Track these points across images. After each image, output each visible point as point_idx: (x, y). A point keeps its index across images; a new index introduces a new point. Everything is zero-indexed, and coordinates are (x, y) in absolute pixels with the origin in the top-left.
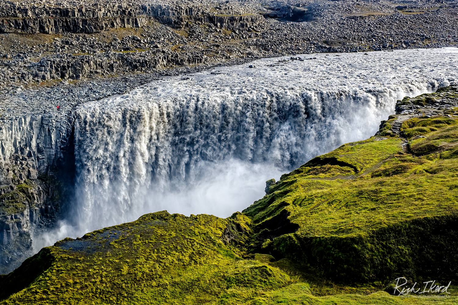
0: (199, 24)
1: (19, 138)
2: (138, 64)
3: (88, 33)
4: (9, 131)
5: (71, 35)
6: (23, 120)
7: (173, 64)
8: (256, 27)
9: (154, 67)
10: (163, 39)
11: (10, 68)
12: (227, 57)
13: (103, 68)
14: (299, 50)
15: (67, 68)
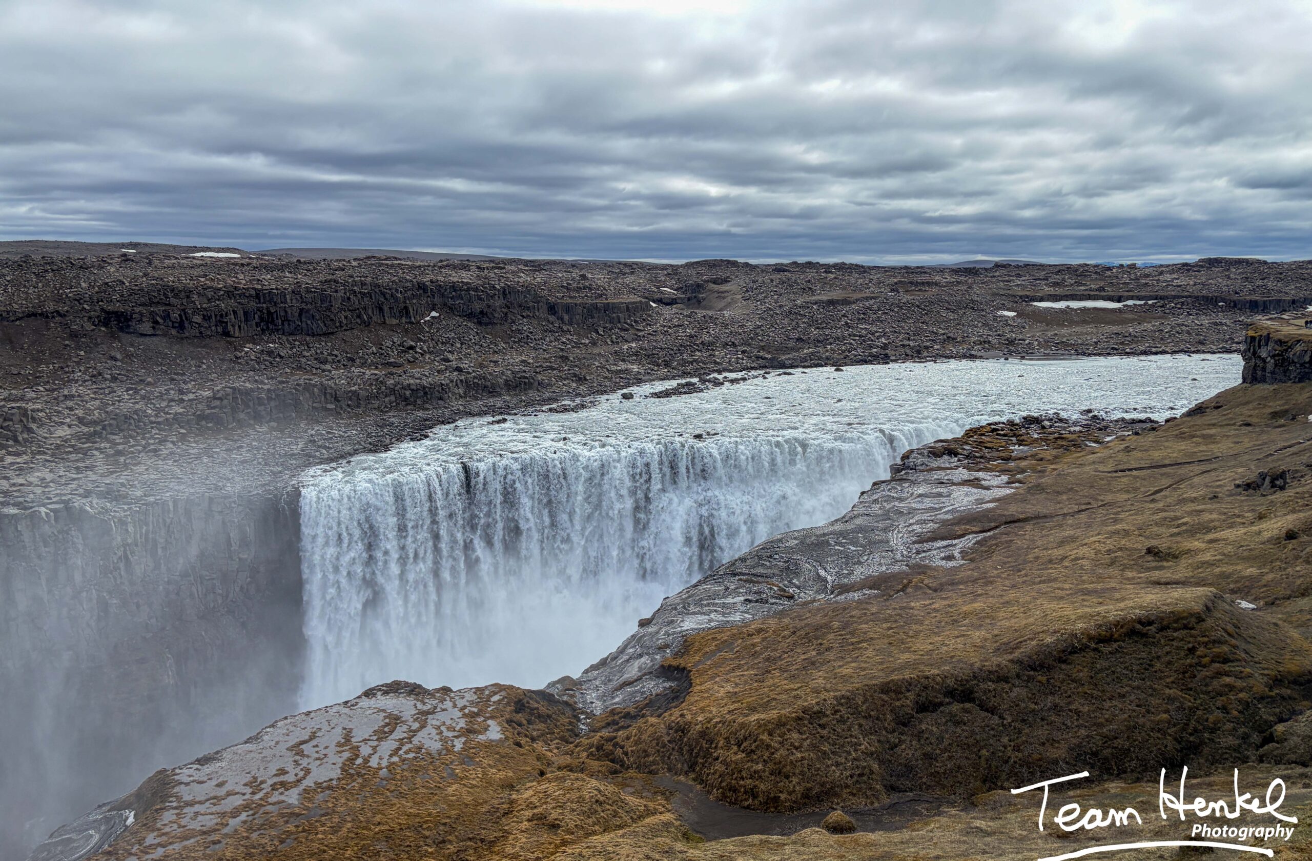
0: (528, 316)
1: (162, 540)
2: (408, 393)
3: (313, 335)
4: (141, 528)
5: (279, 338)
6: (171, 504)
7: (476, 393)
8: (636, 322)
9: (441, 399)
10: (459, 345)
11: (152, 403)
12: (580, 379)
13: (339, 401)
14: (715, 363)
15: (266, 402)
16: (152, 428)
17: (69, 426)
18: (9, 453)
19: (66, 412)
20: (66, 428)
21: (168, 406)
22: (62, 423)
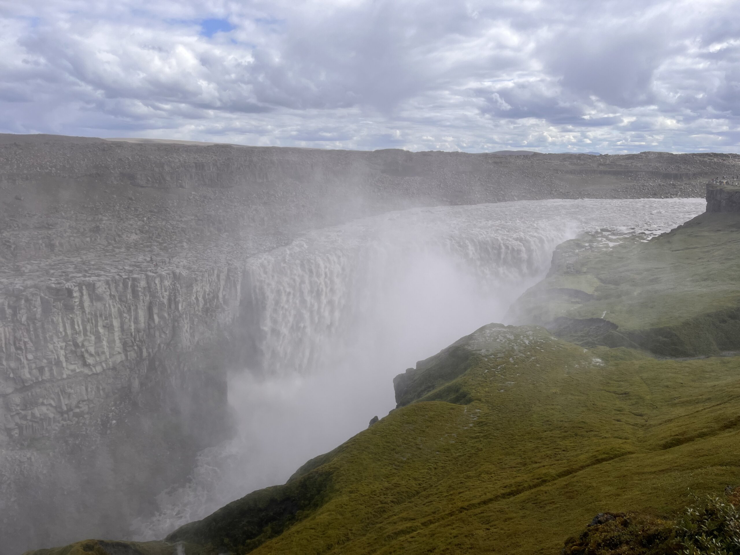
3: (224, 188)
5: (207, 189)
16: (173, 235)
17: (136, 234)
18: (114, 247)
19: (129, 226)
20: (134, 234)
22: (132, 233)
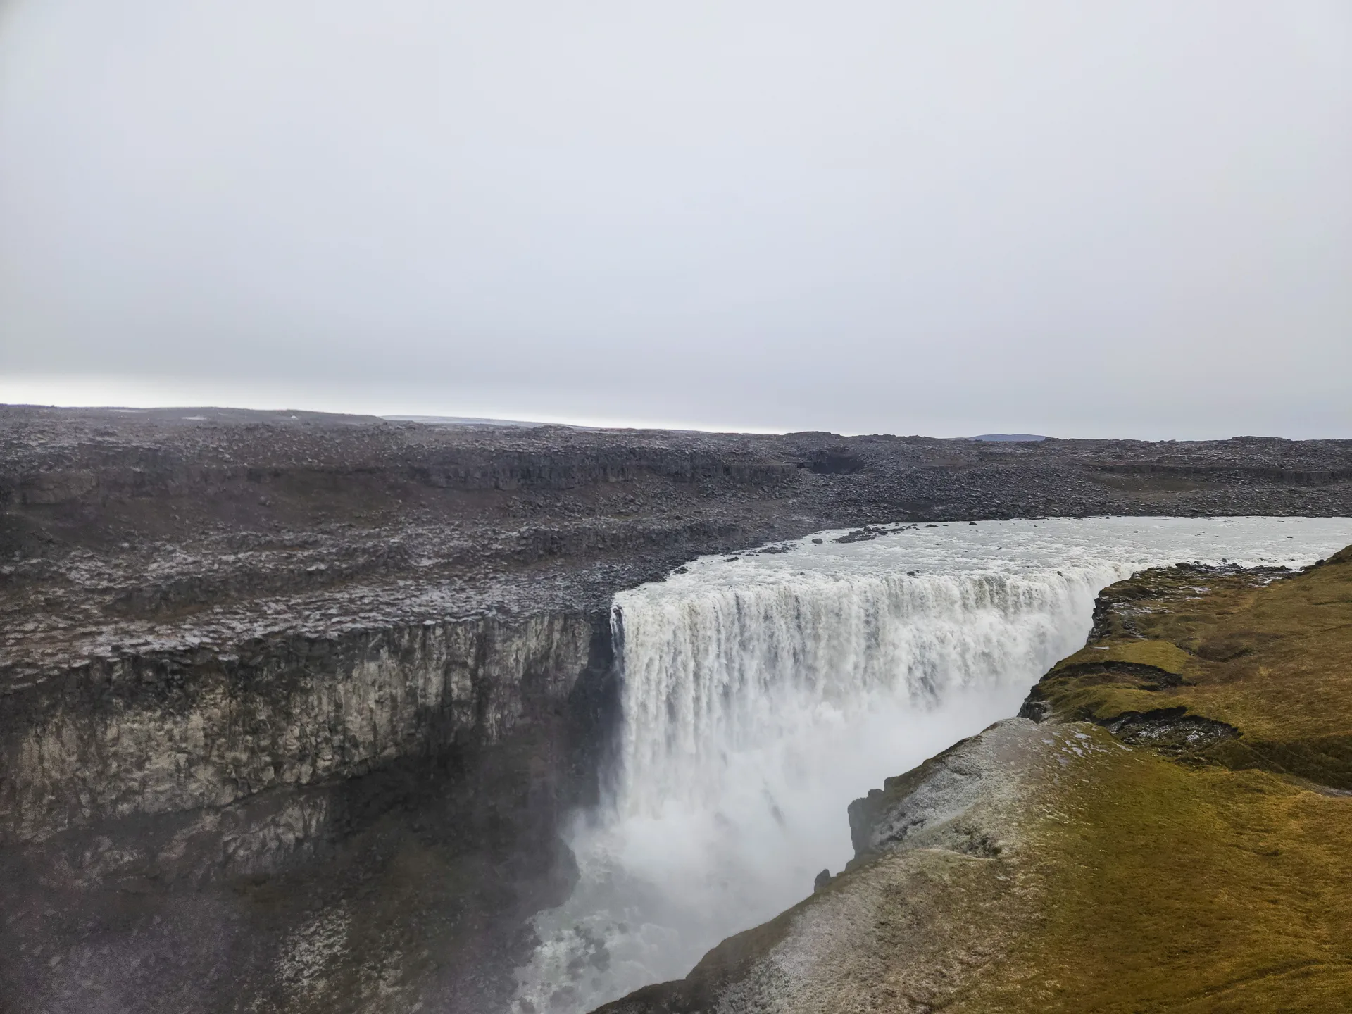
0: (710, 476)
3: (561, 489)
5: (536, 492)
8: (790, 481)
9: (676, 541)
12: (769, 527)
14: (866, 515)
18: (397, 578)
21: (489, 544)
